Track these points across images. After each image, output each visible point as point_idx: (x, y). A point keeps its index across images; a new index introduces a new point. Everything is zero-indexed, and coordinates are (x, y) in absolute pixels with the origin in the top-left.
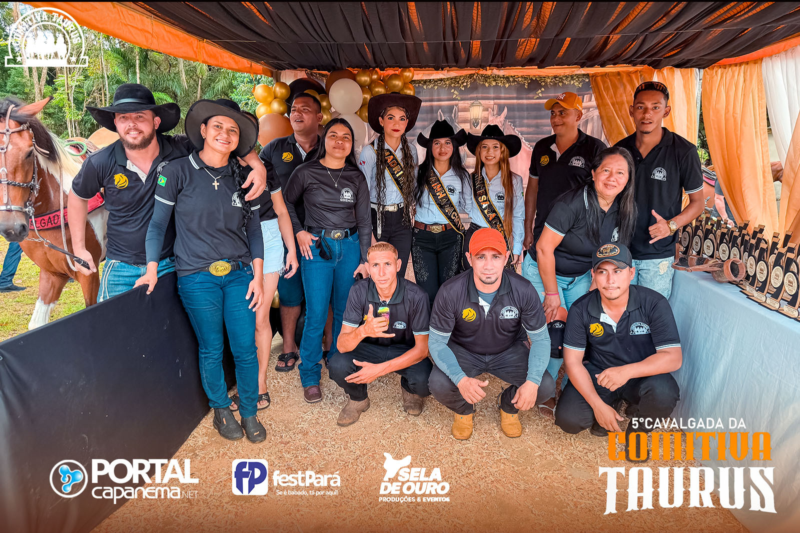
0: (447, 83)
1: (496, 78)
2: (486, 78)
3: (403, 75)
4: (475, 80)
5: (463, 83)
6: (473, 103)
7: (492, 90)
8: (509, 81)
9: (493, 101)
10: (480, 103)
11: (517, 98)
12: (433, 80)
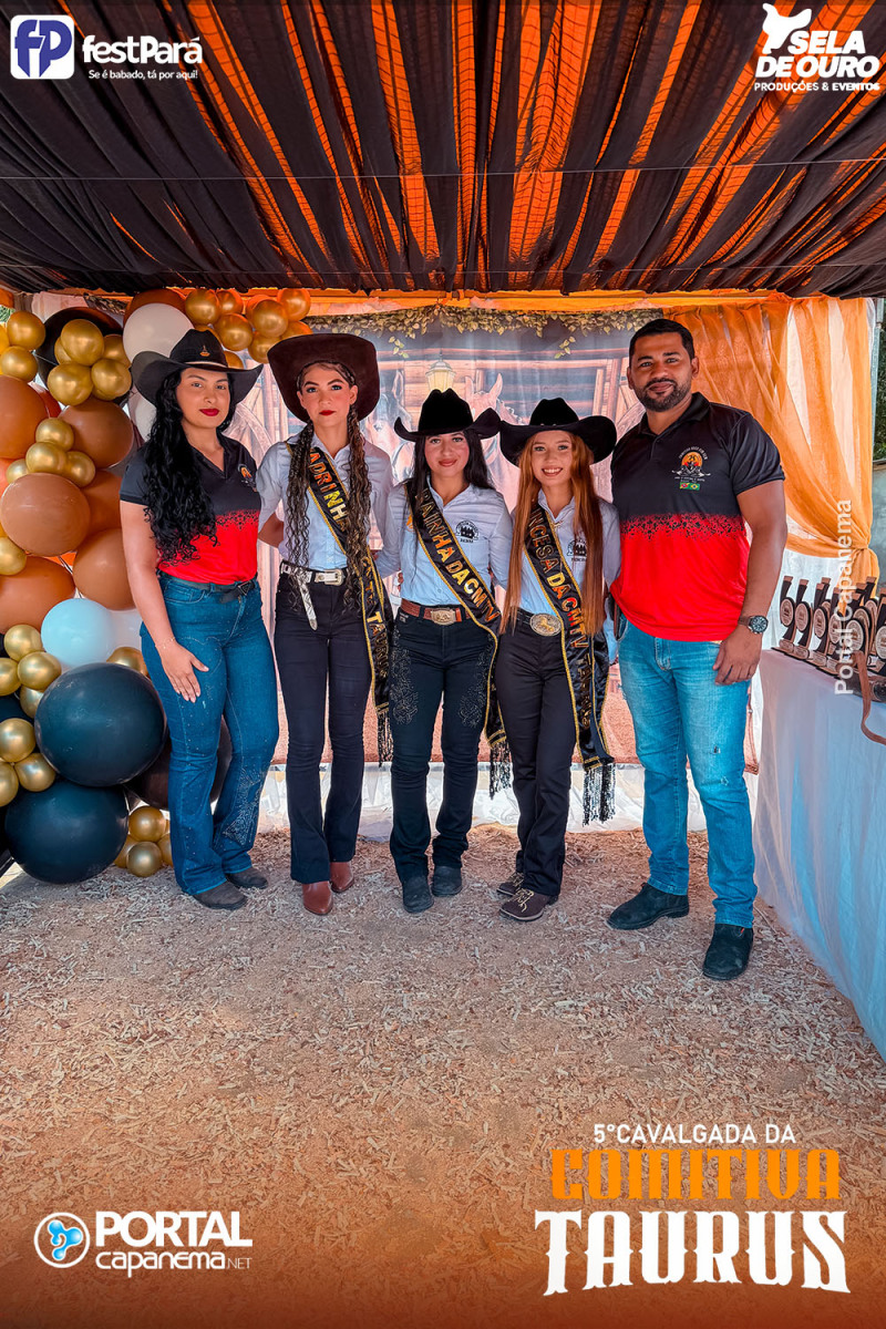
0: (381, 322)
1: (477, 315)
2: (459, 314)
3: (286, 303)
4: (436, 318)
5: (412, 324)
6: (434, 366)
7: (470, 341)
8: (504, 322)
9: (472, 362)
10: (448, 366)
11: (522, 357)
12: (352, 316)
